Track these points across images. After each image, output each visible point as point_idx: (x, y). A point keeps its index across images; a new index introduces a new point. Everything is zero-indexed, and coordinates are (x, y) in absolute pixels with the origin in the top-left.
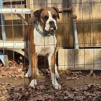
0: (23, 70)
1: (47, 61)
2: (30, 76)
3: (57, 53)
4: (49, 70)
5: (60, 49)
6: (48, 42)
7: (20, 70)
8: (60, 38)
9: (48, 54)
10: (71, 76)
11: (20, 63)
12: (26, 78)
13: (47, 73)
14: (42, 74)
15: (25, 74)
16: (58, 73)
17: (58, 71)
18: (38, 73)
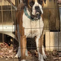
0: (14, 52)
1: (35, 43)
2: (19, 57)
3: (45, 36)
4: (37, 51)
5: (47, 32)
6: (36, 25)
7: (10, 51)
8: (47, 22)
9: (36, 37)
10: (57, 57)
11: (11, 45)
12: (16, 58)
13: (35, 54)
14: (31, 55)
15: (15, 55)
16: (46, 53)
17: (45, 52)
18: (27, 54)
